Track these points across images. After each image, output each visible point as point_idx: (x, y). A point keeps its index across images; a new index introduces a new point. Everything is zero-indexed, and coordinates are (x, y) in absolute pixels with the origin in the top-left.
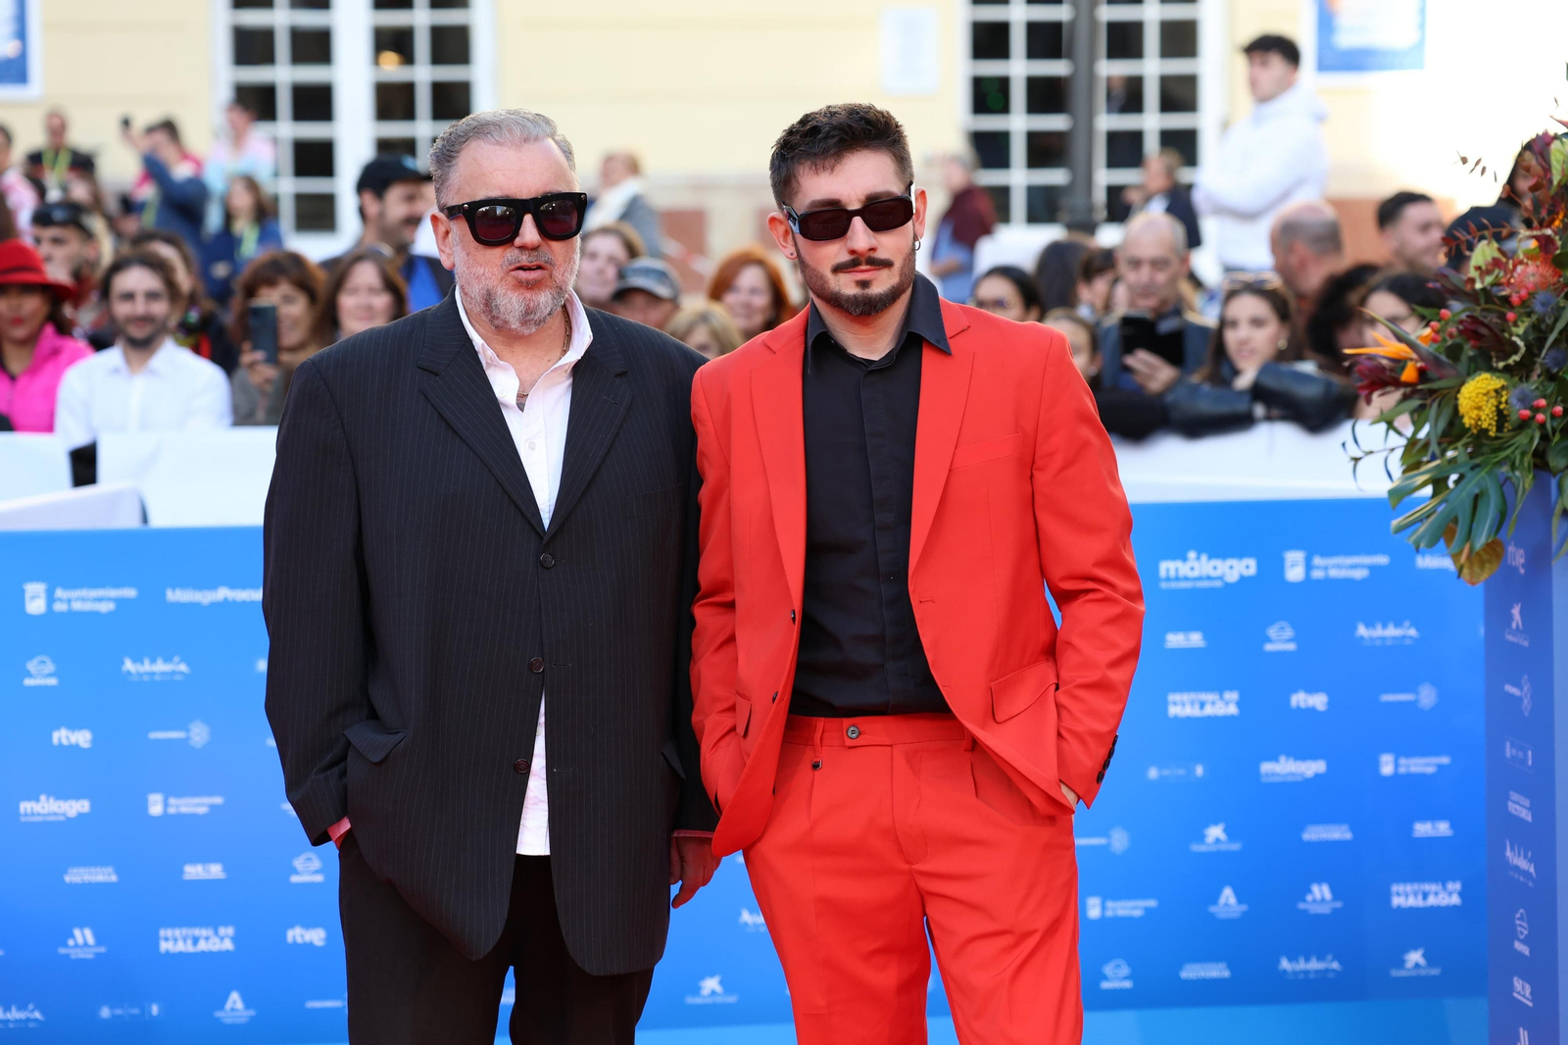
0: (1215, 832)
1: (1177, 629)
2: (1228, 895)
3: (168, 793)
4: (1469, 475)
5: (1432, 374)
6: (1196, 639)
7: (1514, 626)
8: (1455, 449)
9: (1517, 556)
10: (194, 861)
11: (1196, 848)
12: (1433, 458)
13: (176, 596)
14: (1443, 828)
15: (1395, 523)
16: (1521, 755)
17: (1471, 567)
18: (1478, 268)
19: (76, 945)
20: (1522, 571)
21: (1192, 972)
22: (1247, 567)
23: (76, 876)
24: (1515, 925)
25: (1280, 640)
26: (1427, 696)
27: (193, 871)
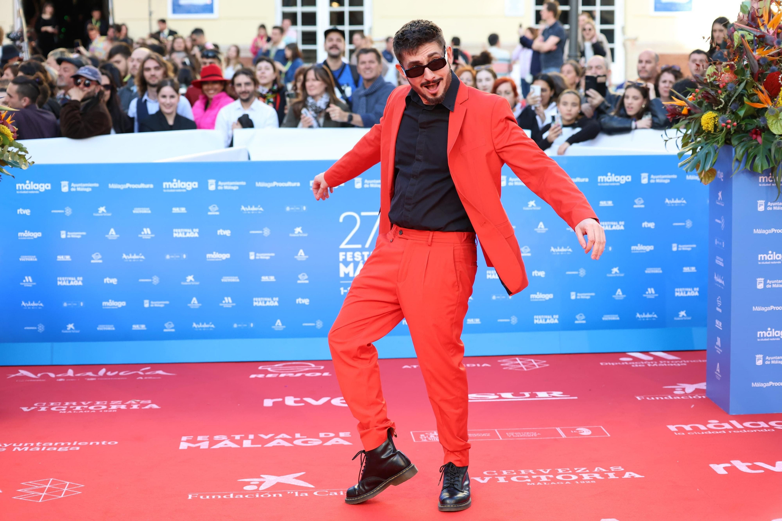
0: (615, 270)
1: (603, 200)
2: (619, 292)
3: (256, 252)
4: (705, 146)
5: (693, 111)
6: (610, 203)
7: (719, 199)
8: (700, 137)
9: (720, 175)
10: (265, 275)
11: (608, 275)
12: (692, 141)
13: (259, 184)
14: (693, 269)
15: (680, 164)
16: (720, 243)
17: (705, 179)
18: (708, 75)
19: (225, 303)
20: (722, 180)
21: (606, 318)
22: (628, 178)
23: (225, 279)
24: (717, 302)
25: (639, 204)
26: (689, 224)
27: (265, 279)
